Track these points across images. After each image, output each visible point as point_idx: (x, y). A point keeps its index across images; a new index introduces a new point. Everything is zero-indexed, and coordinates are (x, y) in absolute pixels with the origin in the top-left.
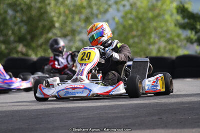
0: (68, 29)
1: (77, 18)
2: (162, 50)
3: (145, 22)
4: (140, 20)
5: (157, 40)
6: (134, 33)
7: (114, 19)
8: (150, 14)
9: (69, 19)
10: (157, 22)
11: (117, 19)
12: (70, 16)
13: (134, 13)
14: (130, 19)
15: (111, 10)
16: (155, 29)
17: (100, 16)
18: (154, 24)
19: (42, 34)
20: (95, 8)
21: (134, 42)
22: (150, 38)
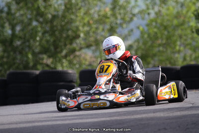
0: (92, 39)
1: (101, 27)
2: (188, 59)
3: (170, 30)
4: (166, 28)
5: (182, 48)
6: (160, 41)
7: (138, 28)
8: (175, 22)
9: (93, 29)
10: (182, 30)
11: (141, 28)
12: (94, 26)
13: (159, 21)
14: (155, 27)
15: (135, 19)
16: (180, 37)
17: (124, 26)
18: (179, 32)
19: (65, 45)
20: (119, 17)
21: (159, 51)
22: (175, 46)
